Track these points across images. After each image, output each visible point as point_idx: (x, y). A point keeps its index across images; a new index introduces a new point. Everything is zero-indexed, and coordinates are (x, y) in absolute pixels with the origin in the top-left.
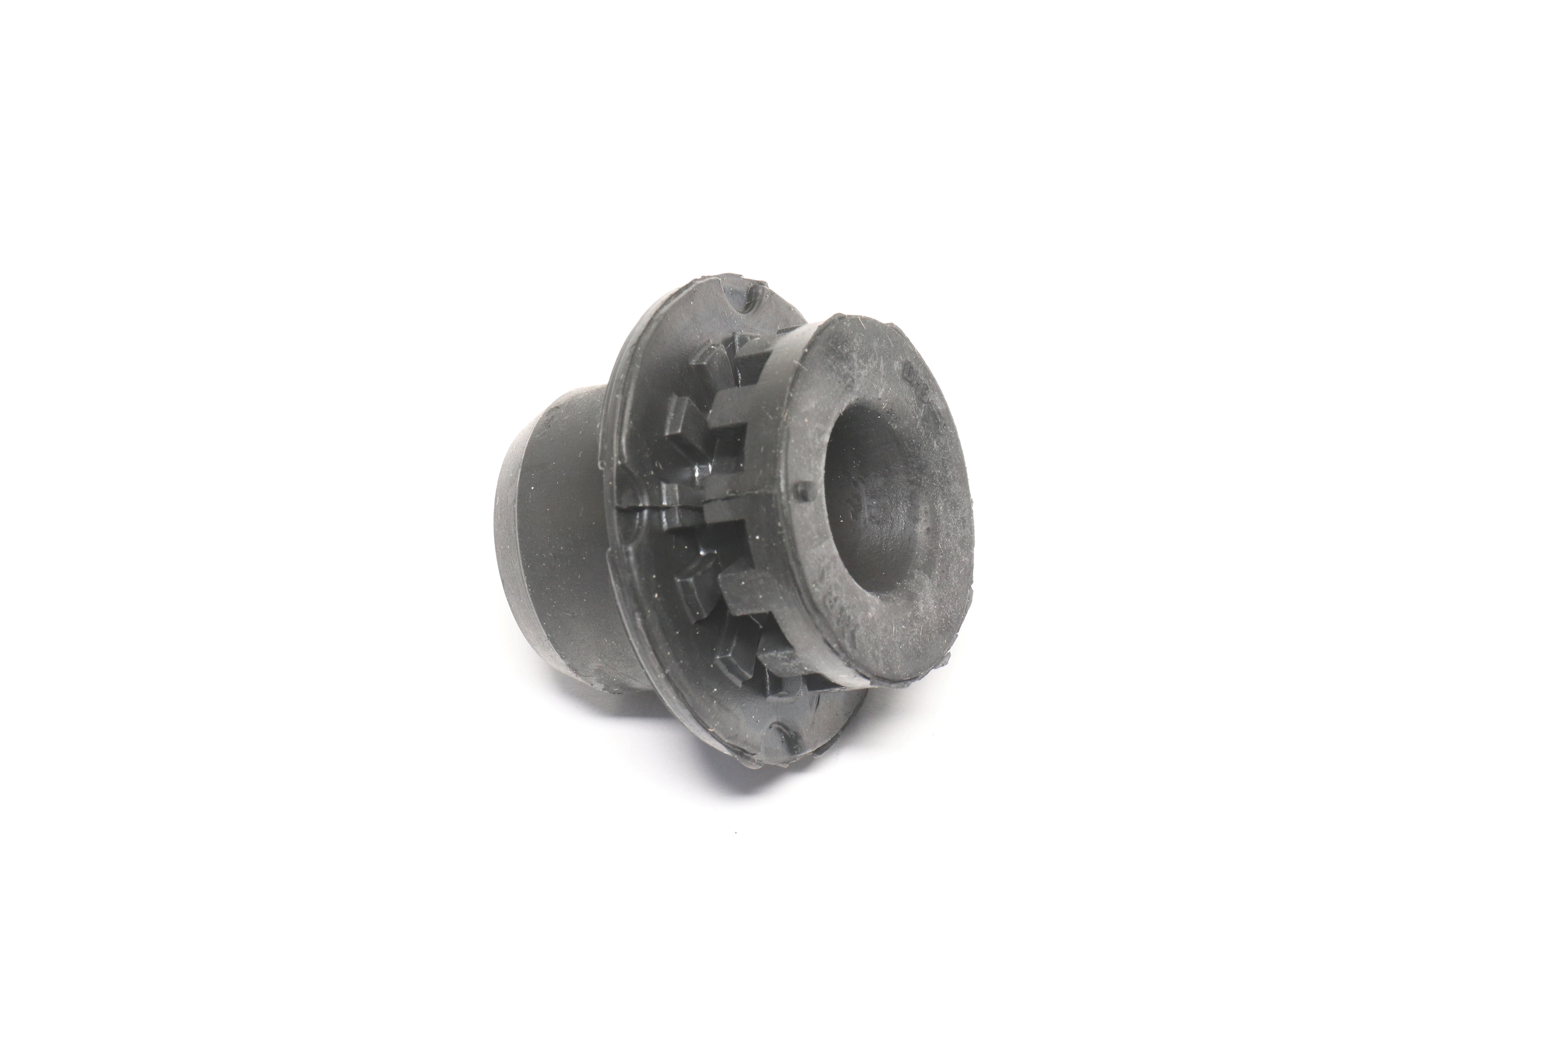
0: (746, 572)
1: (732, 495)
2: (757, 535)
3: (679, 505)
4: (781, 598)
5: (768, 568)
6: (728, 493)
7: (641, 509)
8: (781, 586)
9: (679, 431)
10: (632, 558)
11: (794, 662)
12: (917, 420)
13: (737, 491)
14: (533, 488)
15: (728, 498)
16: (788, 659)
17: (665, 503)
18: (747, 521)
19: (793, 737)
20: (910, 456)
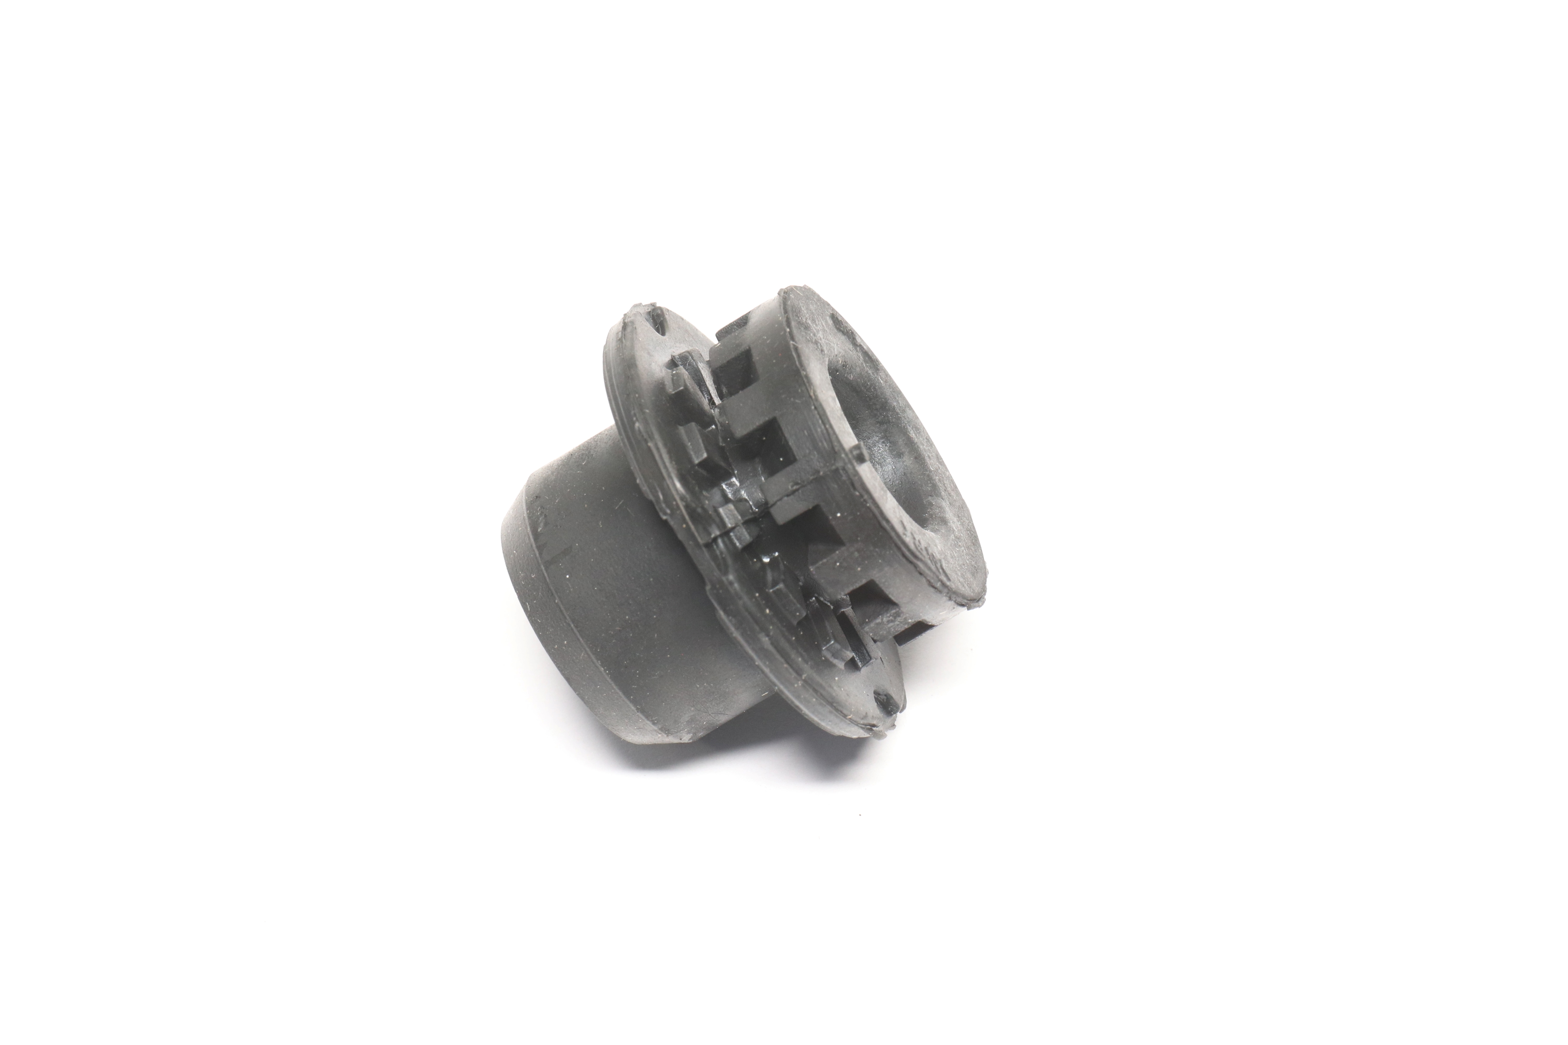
0: (837, 552)
1: (795, 488)
2: (837, 513)
3: (742, 521)
4: (880, 561)
5: (859, 539)
6: (790, 487)
7: (715, 540)
8: (877, 550)
9: (705, 455)
10: (736, 585)
11: (899, 619)
12: (862, 363)
13: (799, 482)
14: (568, 576)
15: (794, 492)
16: (893, 619)
17: (729, 526)
18: (822, 504)
19: (885, 701)
20: (870, 399)
